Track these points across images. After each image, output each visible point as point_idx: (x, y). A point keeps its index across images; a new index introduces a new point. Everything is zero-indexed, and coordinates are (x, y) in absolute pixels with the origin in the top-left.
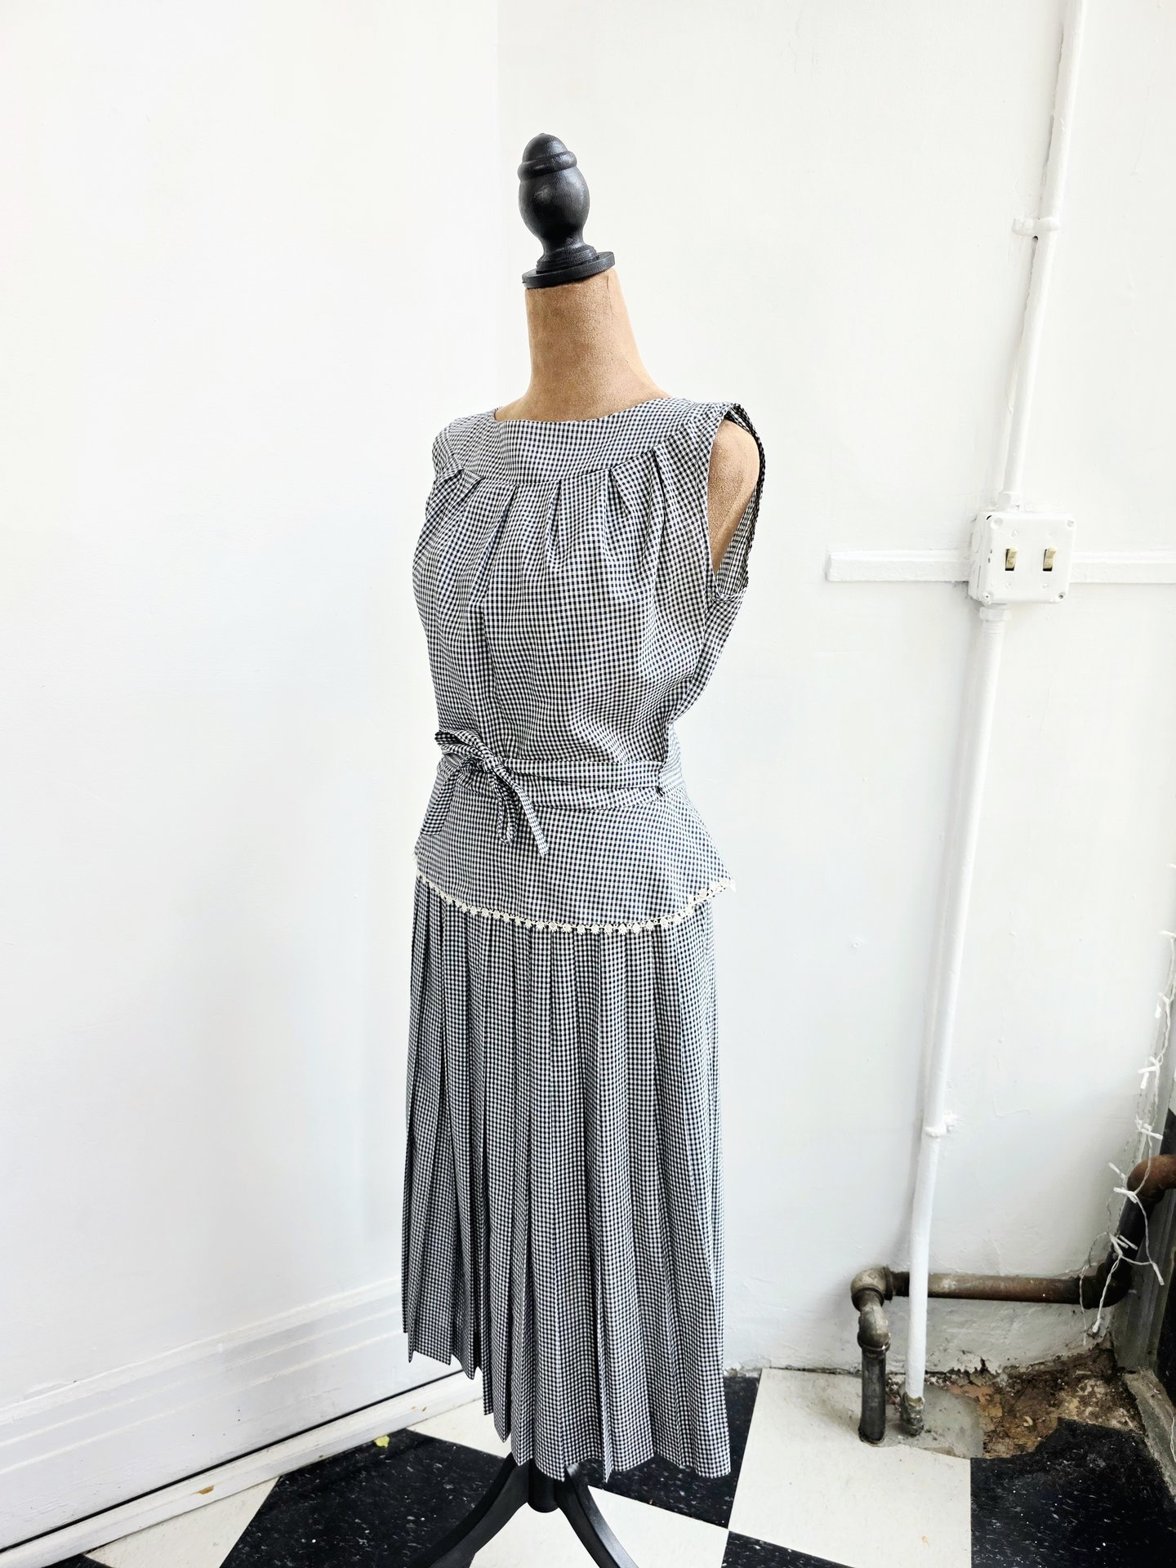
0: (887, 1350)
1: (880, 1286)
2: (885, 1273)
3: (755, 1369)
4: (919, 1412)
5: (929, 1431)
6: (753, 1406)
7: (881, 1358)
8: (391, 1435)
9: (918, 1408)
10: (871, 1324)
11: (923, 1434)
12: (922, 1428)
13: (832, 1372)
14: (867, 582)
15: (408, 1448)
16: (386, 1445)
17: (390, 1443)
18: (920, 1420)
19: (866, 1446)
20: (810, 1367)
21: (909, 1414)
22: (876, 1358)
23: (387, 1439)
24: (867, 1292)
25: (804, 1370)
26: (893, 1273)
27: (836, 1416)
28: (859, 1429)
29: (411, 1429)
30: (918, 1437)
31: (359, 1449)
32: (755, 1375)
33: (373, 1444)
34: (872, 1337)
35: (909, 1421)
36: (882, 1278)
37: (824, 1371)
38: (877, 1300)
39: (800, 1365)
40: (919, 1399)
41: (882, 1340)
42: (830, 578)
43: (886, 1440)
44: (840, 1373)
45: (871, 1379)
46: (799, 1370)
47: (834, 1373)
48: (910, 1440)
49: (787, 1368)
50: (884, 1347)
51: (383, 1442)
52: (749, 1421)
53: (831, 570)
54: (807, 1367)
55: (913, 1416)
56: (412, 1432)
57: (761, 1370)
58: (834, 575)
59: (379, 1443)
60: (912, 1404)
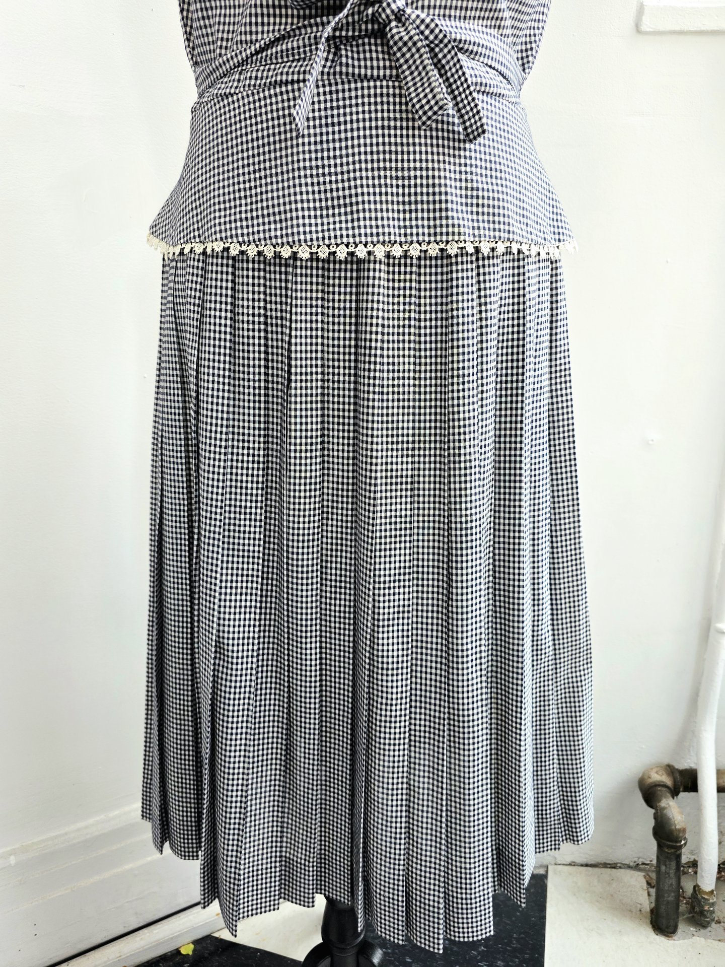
0: (685, 844)
1: (669, 781)
2: (670, 770)
3: (541, 866)
4: (713, 904)
5: (720, 923)
6: (545, 902)
7: (678, 852)
8: (196, 942)
9: (711, 901)
10: (669, 819)
11: (713, 925)
12: (713, 920)
13: (613, 866)
14: (681, 33)
15: (212, 954)
16: (191, 953)
17: (194, 951)
18: (713, 912)
19: (661, 939)
20: (593, 862)
21: (703, 907)
22: (674, 853)
23: (192, 946)
24: (659, 788)
25: (587, 865)
26: (677, 770)
27: (626, 910)
28: (651, 922)
29: (216, 935)
30: (709, 929)
31: (164, 958)
32: (542, 871)
33: (177, 952)
34: (671, 832)
35: (702, 913)
36: (668, 775)
37: (606, 865)
38: (669, 795)
39: (584, 861)
40: (712, 892)
41: (681, 835)
42: (644, 28)
43: (679, 931)
44: (620, 868)
45: (668, 874)
46: (582, 865)
47: (614, 868)
48: (702, 931)
49: (570, 865)
50: (683, 842)
51: (188, 950)
52: (544, 917)
53: (644, 18)
54: (590, 863)
55: (706, 908)
56: (216, 938)
57: (547, 867)
58: (647, 24)
59: (184, 951)
60: (706, 897)
